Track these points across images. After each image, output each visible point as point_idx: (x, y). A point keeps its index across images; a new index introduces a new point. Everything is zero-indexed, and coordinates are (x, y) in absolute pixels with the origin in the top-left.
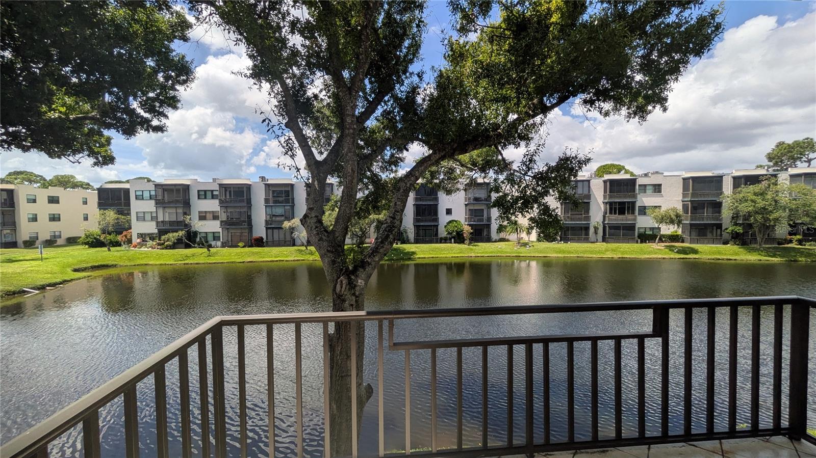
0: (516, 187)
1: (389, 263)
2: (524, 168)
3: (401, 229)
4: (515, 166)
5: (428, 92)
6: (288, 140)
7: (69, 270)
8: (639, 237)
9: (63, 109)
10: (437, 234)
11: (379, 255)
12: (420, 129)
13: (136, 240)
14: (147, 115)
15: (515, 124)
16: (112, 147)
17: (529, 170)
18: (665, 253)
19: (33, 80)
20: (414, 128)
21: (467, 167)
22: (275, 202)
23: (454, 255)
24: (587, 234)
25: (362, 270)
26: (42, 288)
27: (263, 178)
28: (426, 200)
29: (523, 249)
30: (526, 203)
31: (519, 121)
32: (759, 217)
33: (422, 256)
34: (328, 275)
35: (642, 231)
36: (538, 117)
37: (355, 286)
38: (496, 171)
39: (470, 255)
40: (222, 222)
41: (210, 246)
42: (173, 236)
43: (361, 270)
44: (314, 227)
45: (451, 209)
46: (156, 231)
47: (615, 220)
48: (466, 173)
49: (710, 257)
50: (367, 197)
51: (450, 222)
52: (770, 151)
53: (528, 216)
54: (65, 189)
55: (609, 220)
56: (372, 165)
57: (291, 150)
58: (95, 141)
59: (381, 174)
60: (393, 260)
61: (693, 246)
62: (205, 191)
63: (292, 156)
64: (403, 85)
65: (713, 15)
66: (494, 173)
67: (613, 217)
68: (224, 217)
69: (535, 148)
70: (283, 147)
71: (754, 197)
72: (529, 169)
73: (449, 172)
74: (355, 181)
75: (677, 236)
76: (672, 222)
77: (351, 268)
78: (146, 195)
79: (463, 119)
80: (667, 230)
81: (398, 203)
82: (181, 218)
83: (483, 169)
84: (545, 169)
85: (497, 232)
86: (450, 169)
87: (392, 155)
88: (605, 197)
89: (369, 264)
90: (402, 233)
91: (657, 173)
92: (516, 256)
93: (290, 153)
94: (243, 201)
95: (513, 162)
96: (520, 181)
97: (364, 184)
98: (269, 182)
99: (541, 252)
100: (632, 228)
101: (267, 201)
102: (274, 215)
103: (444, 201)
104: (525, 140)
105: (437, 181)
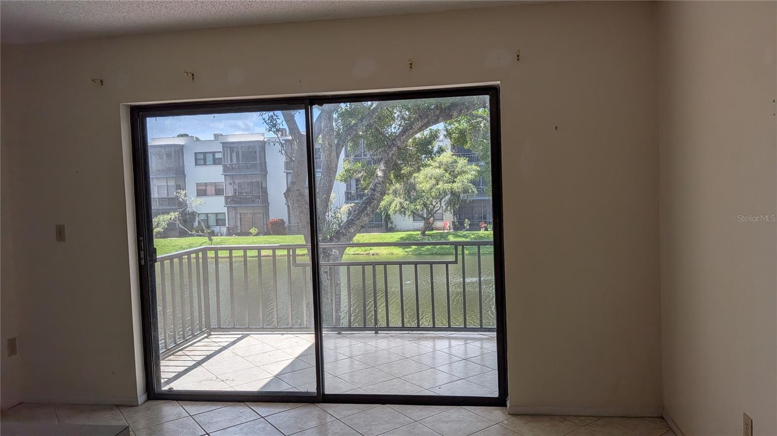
40: (227, 198)
42: (164, 220)
44: (296, 200)
62: (205, 154)
68: (229, 191)
82: (174, 194)
94: (254, 166)
101: (288, 165)
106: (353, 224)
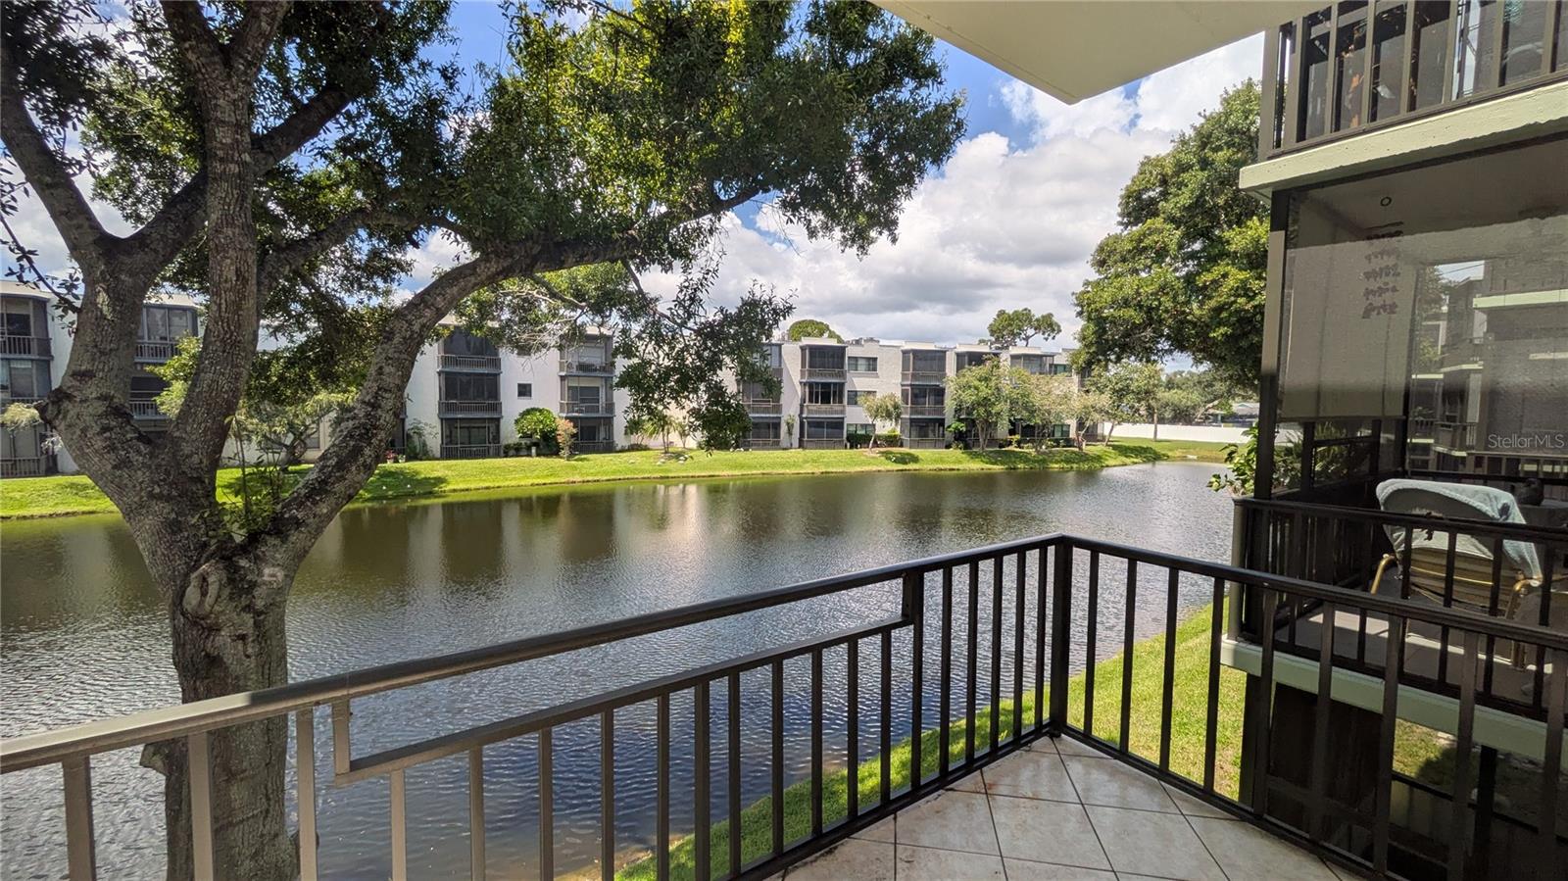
0: (666, 348)
1: (375, 505)
2: (681, 312)
3: (408, 426)
4: (662, 308)
5: (469, 118)
8: (848, 439)
10: (497, 438)
11: (332, 500)
12: (447, 199)
15: (661, 225)
17: (689, 318)
18: (881, 463)
20: (434, 195)
21: (564, 300)
23: (536, 481)
24: (777, 435)
25: (277, 542)
28: (471, 364)
29: (673, 464)
30: (685, 380)
31: (671, 219)
32: (982, 410)
33: (462, 486)
34: (154, 563)
35: (852, 429)
36: (705, 217)
37: (254, 585)
38: (625, 313)
39: (572, 479)
43: (272, 541)
44: (96, 428)
45: (530, 385)
47: (816, 412)
48: (561, 312)
49: (931, 467)
50: (302, 348)
51: (528, 412)
52: (991, 321)
53: (690, 405)
55: (809, 411)
56: (314, 269)
59: (342, 295)
60: (386, 498)
61: (913, 451)
64: (403, 86)
65: (954, 105)
66: (621, 317)
67: (814, 406)
69: (701, 276)
71: (977, 383)
72: (690, 315)
73: (522, 308)
74: (250, 304)
75: (895, 436)
76: (889, 415)
77: (238, 539)
79: (553, 194)
80: (885, 427)
81: (387, 369)
83: (598, 308)
84: (719, 317)
85: (626, 434)
86: (525, 300)
87: (375, 254)
88: (802, 376)
89: (298, 524)
90: (409, 436)
91: (872, 340)
92: (662, 478)
95: (657, 300)
96: (673, 337)
97: (291, 317)
99: (705, 468)
100: (838, 424)
103: (513, 368)
104: (681, 257)
105: (496, 325)
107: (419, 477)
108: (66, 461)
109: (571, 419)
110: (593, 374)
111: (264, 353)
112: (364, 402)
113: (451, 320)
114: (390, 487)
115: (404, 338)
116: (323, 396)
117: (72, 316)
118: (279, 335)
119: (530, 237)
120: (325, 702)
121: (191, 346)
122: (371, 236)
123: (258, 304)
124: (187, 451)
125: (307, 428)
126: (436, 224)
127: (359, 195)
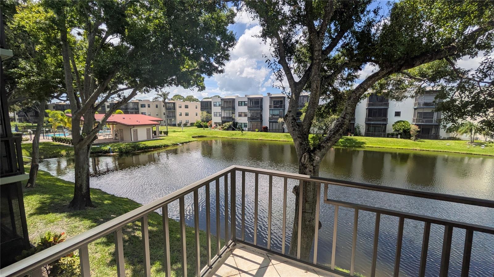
0: (467, 93)
1: (344, 148)
3: (355, 125)
5: (382, 23)
6: (279, 71)
7: (191, 137)
9: (187, 67)
10: (385, 131)
13: (214, 125)
14: (217, 65)
16: (205, 82)
17: (486, 77)
19: (179, 55)
21: (415, 79)
22: (275, 107)
23: (399, 147)
25: (319, 151)
26: (182, 143)
27: (269, 94)
28: (378, 105)
29: (476, 148)
30: (479, 107)
31: (480, 31)
33: (371, 146)
34: (297, 151)
37: (314, 160)
38: (448, 80)
39: (415, 148)
40: (248, 118)
41: (243, 130)
42: (228, 124)
43: (318, 150)
44: (291, 122)
46: (221, 122)
48: (414, 83)
50: (329, 104)
51: (398, 122)
53: (481, 118)
54: (190, 101)
56: (333, 82)
57: (280, 77)
58: (199, 80)
59: (340, 88)
60: (347, 146)
62: (242, 102)
63: (281, 81)
64: (361, 22)
66: (445, 81)
68: (249, 115)
70: (276, 75)
73: (398, 84)
74: (318, 93)
77: (312, 149)
78: (218, 104)
81: (348, 108)
82: (231, 116)
83: (433, 79)
85: (447, 132)
86: (399, 81)
87: (349, 74)
89: (324, 147)
90: (355, 128)
92: (468, 154)
93: (279, 78)
94: (258, 107)
96: (473, 87)
97: (327, 95)
98: (272, 96)
101: (270, 106)
102: (274, 115)
103: (394, 106)
105: (386, 91)
106: (330, 140)
107: (357, 141)
108: (286, 130)
109: (417, 125)
110: (431, 107)
111: (321, 105)
112: (341, 117)
113: (370, 91)
114: (348, 143)
115: (354, 99)
116: (333, 116)
117: (289, 100)
118: (324, 100)
119: (400, 58)
120: (323, 183)
121: (307, 104)
122: (348, 69)
123: (320, 93)
124: (304, 128)
125: (329, 125)
126: (367, 62)
127: (346, 58)
